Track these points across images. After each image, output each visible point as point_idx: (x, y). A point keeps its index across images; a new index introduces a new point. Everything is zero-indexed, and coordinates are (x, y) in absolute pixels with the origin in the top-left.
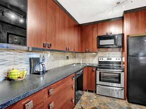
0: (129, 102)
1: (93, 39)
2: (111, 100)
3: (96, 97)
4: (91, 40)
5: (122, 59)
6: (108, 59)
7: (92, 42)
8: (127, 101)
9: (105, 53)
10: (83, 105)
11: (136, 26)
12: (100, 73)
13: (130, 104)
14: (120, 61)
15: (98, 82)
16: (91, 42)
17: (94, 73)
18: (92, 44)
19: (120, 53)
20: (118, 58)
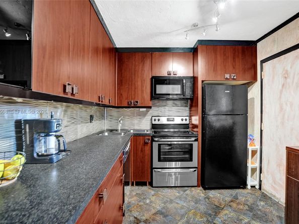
0: (205, 189)
1: (143, 81)
2: (179, 193)
3: (153, 192)
4: (139, 83)
5: (190, 119)
6: (168, 120)
7: (142, 86)
8: (201, 188)
9: (162, 109)
10: (136, 214)
11: (214, 68)
12: (159, 145)
13: (207, 191)
14: (187, 122)
15: (156, 163)
16: (140, 87)
17: (147, 148)
18: (142, 91)
19: (187, 109)
20: (184, 118)
